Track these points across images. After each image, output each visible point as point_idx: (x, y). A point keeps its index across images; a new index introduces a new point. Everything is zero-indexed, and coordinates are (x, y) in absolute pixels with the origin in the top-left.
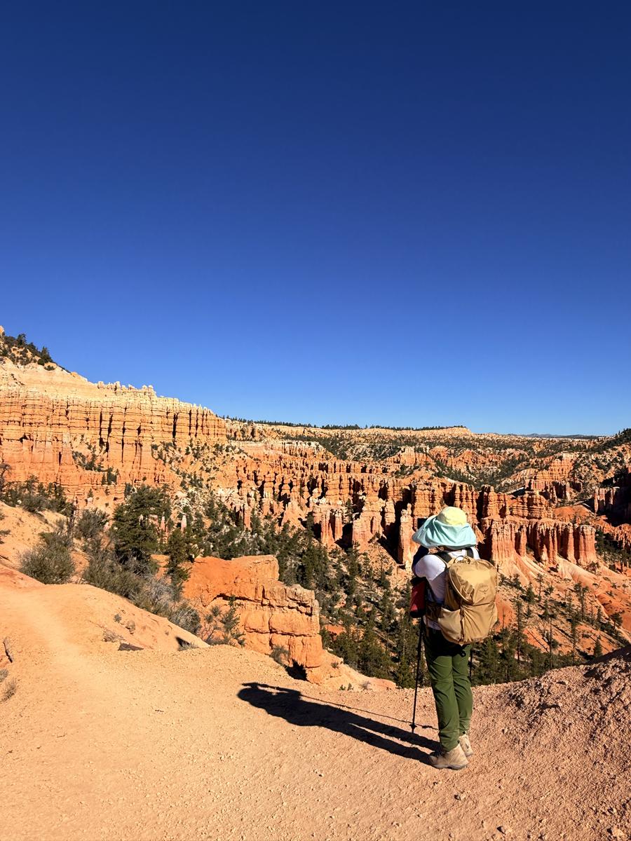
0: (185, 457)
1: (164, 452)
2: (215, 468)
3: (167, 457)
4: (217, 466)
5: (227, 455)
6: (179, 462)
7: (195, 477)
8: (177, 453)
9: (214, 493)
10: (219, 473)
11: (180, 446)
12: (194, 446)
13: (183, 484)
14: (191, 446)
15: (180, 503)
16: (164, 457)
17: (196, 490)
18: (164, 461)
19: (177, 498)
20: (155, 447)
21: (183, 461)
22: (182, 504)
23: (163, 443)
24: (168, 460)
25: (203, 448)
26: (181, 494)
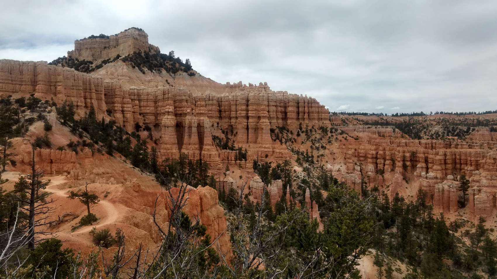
0: (296, 137)
1: (280, 135)
2: (322, 147)
3: (283, 139)
4: (324, 145)
5: (332, 136)
6: (293, 142)
7: (307, 154)
8: (290, 135)
9: (324, 167)
10: (327, 151)
11: (292, 130)
12: (304, 129)
13: (298, 160)
14: (301, 128)
15: (298, 177)
16: (280, 138)
17: (310, 165)
18: (281, 141)
19: (295, 171)
20: (272, 131)
21: (295, 141)
22: (300, 177)
23: (278, 127)
24: (284, 140)
25: (311, 130)
26: (298, 169)
